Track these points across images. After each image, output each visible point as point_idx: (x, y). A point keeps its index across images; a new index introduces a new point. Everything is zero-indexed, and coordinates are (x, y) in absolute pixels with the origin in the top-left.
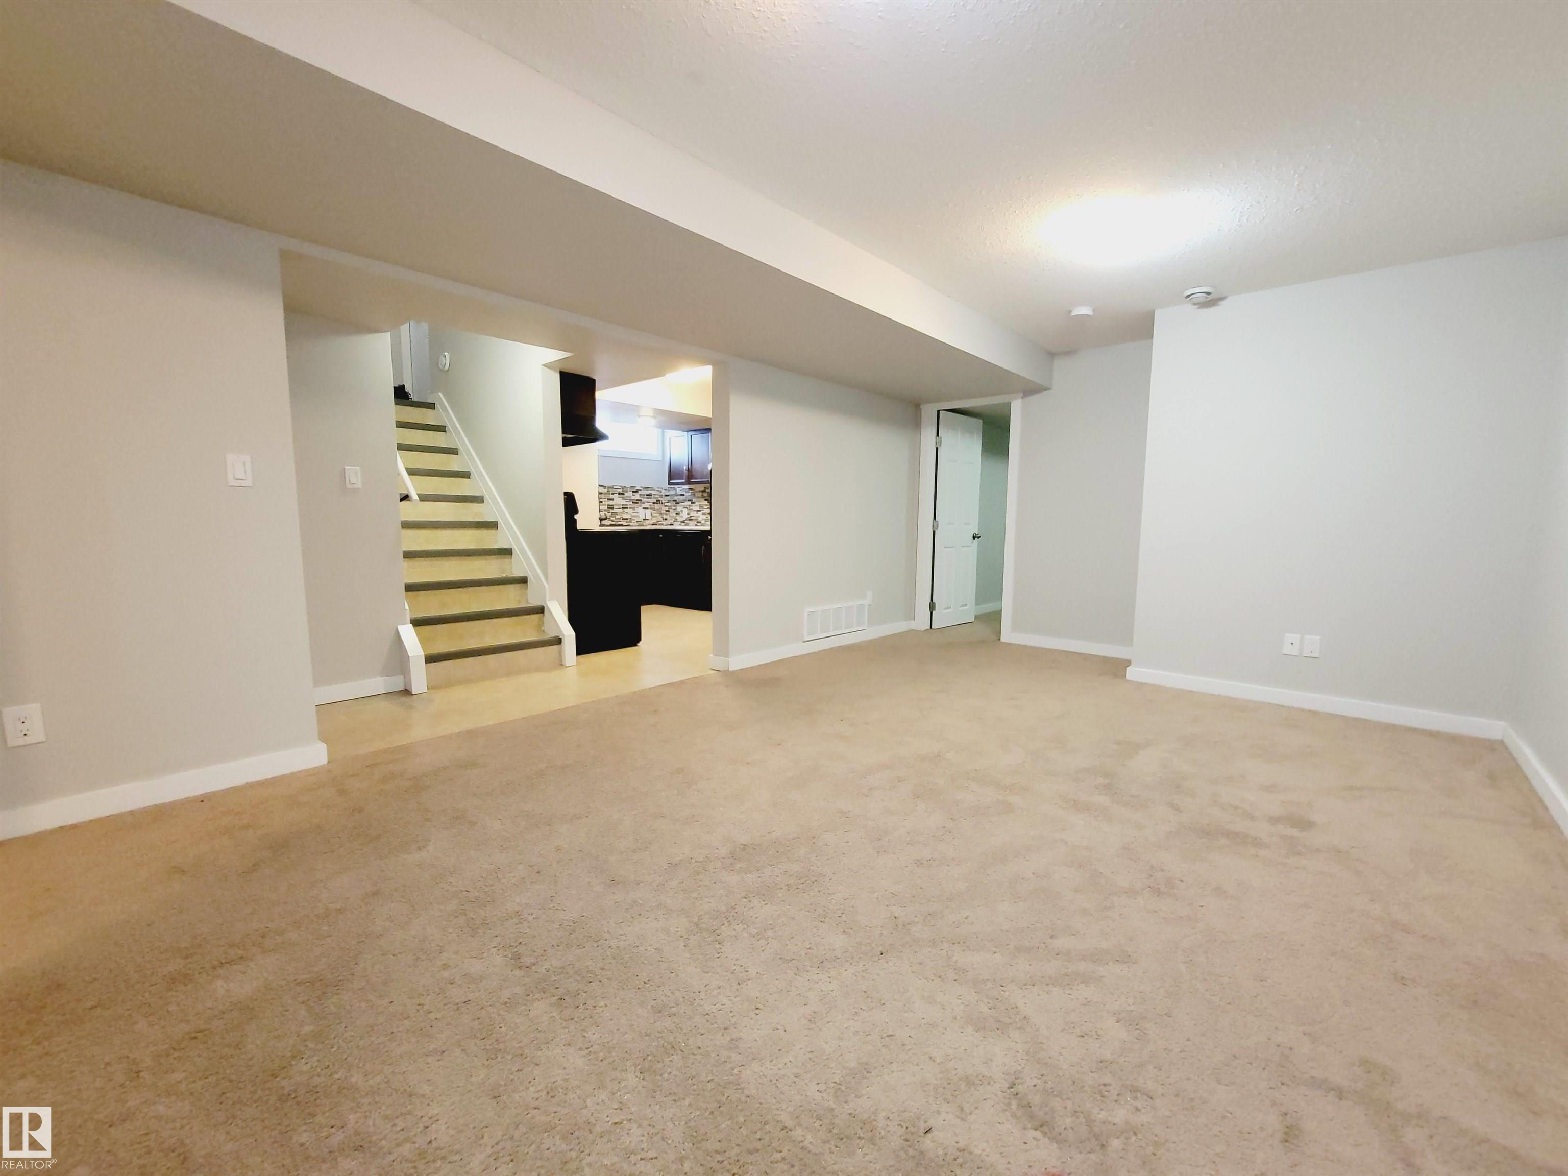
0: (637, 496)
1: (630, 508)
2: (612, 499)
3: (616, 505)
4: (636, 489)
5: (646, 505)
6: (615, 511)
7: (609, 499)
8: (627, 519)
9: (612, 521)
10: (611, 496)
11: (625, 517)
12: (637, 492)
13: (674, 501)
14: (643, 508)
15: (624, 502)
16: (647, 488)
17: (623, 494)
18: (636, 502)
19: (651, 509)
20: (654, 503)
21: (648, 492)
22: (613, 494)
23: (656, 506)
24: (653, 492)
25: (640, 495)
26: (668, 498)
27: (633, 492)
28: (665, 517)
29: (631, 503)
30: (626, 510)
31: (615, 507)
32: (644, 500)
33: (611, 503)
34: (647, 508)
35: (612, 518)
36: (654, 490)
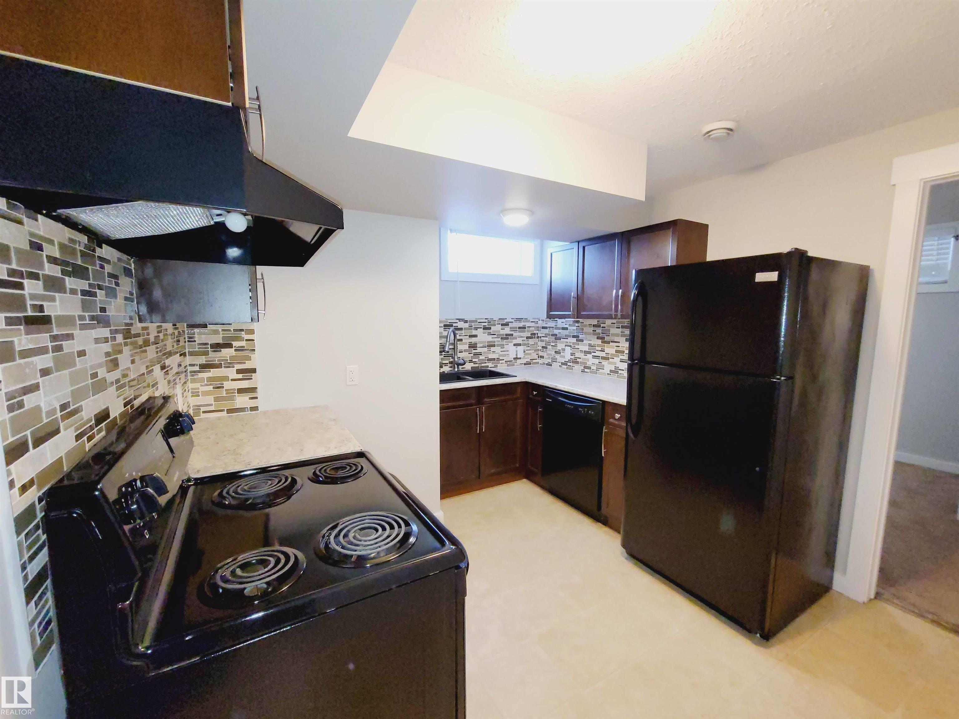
0: (507, 330)
1: (498, 345)
2: (475, 336)
3: (481, 342)
4: (506, 321)
5: (519, 341)
6: (479, 350)
7: (471, 336)
8: (494, 359)
9: (475, 363)
10: (474, 332)
11: (491, 356)
12: (507, 324)
13: (553, 335)
14: (514, 345)
15: (490, 338)
16: (519, 320)
17: (490, 329)
18: (507, 337)
19: (524, 345)
20: (527, 338)
21: (521, 325)
22: (476, 329)
23: (531, 342)
24: (528, 324)
25: (511, 328)
26: (546, 331)
27: (502, 325)
28: (541, 354)
29: (500, 339)
30: (493, 349)
31: (478, 345)
32: (515, 334)
33: (473, 340)
34: (520, 345)
35: (474, 360)
36: (529, 321)
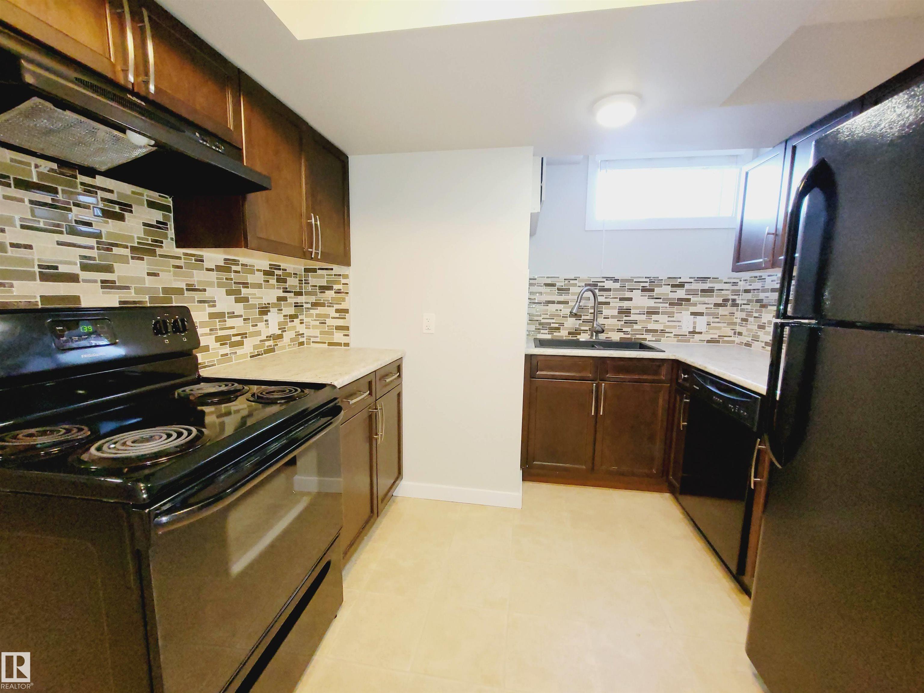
0: (681, 293)
1: (664, 313)
2: (630, 299)
3: (636, 308)
4: (679, 280)
5: (700, 308)
6: (633, 317)
7: (622, 299)
8: (656, 331)
9: (625, 333)
10: (628, 295)
11: (651, 326)
12: (681, 285)
13: (758, 301)
14: (692, 314)
15: (651, 303)
16: (704, 279)
17: (653, 290)
18: (680, 302)
19: (708, 314)
20: (717, 305)
21: (706, 286)
22: (631, 290)
23: (721, 311)
24: (717, 286)
25: (687, 290)
26: (749, 296)
27: (673, 286)
28: (738, 329)
29: (667, 305)
30: (654, 317)
31: (632, 311)
32: (693, 299)
33: (626, 304)
34: (701, 314)
35: (624, 330)
36: (720, 282)
